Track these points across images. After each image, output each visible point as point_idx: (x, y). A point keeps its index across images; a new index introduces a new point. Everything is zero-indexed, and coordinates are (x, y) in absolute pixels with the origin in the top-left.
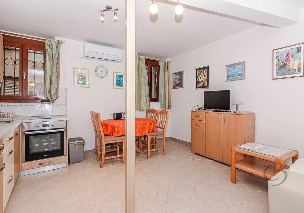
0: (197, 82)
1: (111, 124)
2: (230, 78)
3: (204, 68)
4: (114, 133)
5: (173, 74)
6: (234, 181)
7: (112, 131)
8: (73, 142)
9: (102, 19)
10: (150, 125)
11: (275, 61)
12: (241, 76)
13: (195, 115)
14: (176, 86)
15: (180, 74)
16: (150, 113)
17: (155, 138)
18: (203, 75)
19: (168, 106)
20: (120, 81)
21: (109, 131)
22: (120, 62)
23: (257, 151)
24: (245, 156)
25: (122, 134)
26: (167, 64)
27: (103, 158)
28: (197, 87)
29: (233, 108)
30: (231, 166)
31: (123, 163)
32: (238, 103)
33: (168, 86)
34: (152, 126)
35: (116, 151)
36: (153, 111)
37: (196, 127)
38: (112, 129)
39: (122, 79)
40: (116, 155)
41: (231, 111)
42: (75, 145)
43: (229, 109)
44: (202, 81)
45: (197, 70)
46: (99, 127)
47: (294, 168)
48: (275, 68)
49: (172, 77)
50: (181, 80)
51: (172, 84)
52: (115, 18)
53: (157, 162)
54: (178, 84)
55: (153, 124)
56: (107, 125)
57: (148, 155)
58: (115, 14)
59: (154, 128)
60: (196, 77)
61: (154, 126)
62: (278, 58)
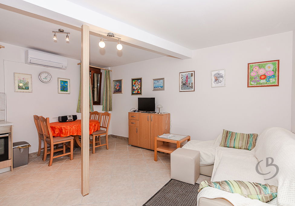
0: (133, 90)
1: (58, 127)
2: (155, 89)
3: (138, 79)
4: (61, 134)
5: (114, 81)
6: (156, 160)
7: (59, 133)
8: (18, 146)
9: (55, 39)
10: (95, 125)
11: (181, 80)
12: (162, 88)
13: (131, 116)
14: (116, 91)
15: (120, 81)
16: (94, 115)
17: (99, 136)
18: (137, 84)
19: (110, 108)
20: (65, 86)
21: (56, 133)
22: (64, 69)
23: (169, 138)
24: (164, 142)
25: (70, 134)
26: (108, 72)
27: (52, 157)
28: (133, 94)
29: (157, 110)
30: (154, 151)
31: (71, 160)
32: (160, 107)
33: (109, 92)
34: (97, 126)
35: (63, 150)
36: (96, 113)
37: (132, 125)
38: (60, 131)
39: (66, 84)
40: (63, 154)
41: (156, 112)
42: (20, 149)
43: (155, 111)
44: (137, 89)
45: (133, 80)
46: (48, 130)
47: (186, 147)
48: (181, 84)
49: (113, 84)
50: (120, 87)
51: (113, 90)
52: (67, 40)
53: (102, 154)
54: (118, 90)
55: (97, 124)
56: (55, 128)
57: (93, 151)
58: (67, 36)
59: (98, 128)
60: (133, 86)
61: (98, 126)
62: (182, 79)
